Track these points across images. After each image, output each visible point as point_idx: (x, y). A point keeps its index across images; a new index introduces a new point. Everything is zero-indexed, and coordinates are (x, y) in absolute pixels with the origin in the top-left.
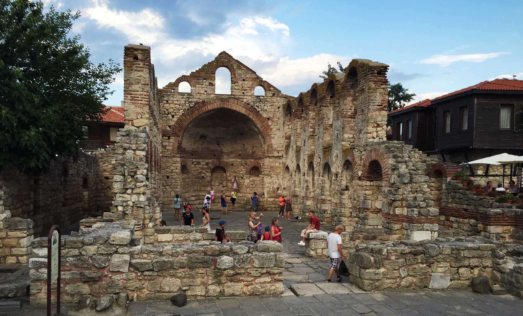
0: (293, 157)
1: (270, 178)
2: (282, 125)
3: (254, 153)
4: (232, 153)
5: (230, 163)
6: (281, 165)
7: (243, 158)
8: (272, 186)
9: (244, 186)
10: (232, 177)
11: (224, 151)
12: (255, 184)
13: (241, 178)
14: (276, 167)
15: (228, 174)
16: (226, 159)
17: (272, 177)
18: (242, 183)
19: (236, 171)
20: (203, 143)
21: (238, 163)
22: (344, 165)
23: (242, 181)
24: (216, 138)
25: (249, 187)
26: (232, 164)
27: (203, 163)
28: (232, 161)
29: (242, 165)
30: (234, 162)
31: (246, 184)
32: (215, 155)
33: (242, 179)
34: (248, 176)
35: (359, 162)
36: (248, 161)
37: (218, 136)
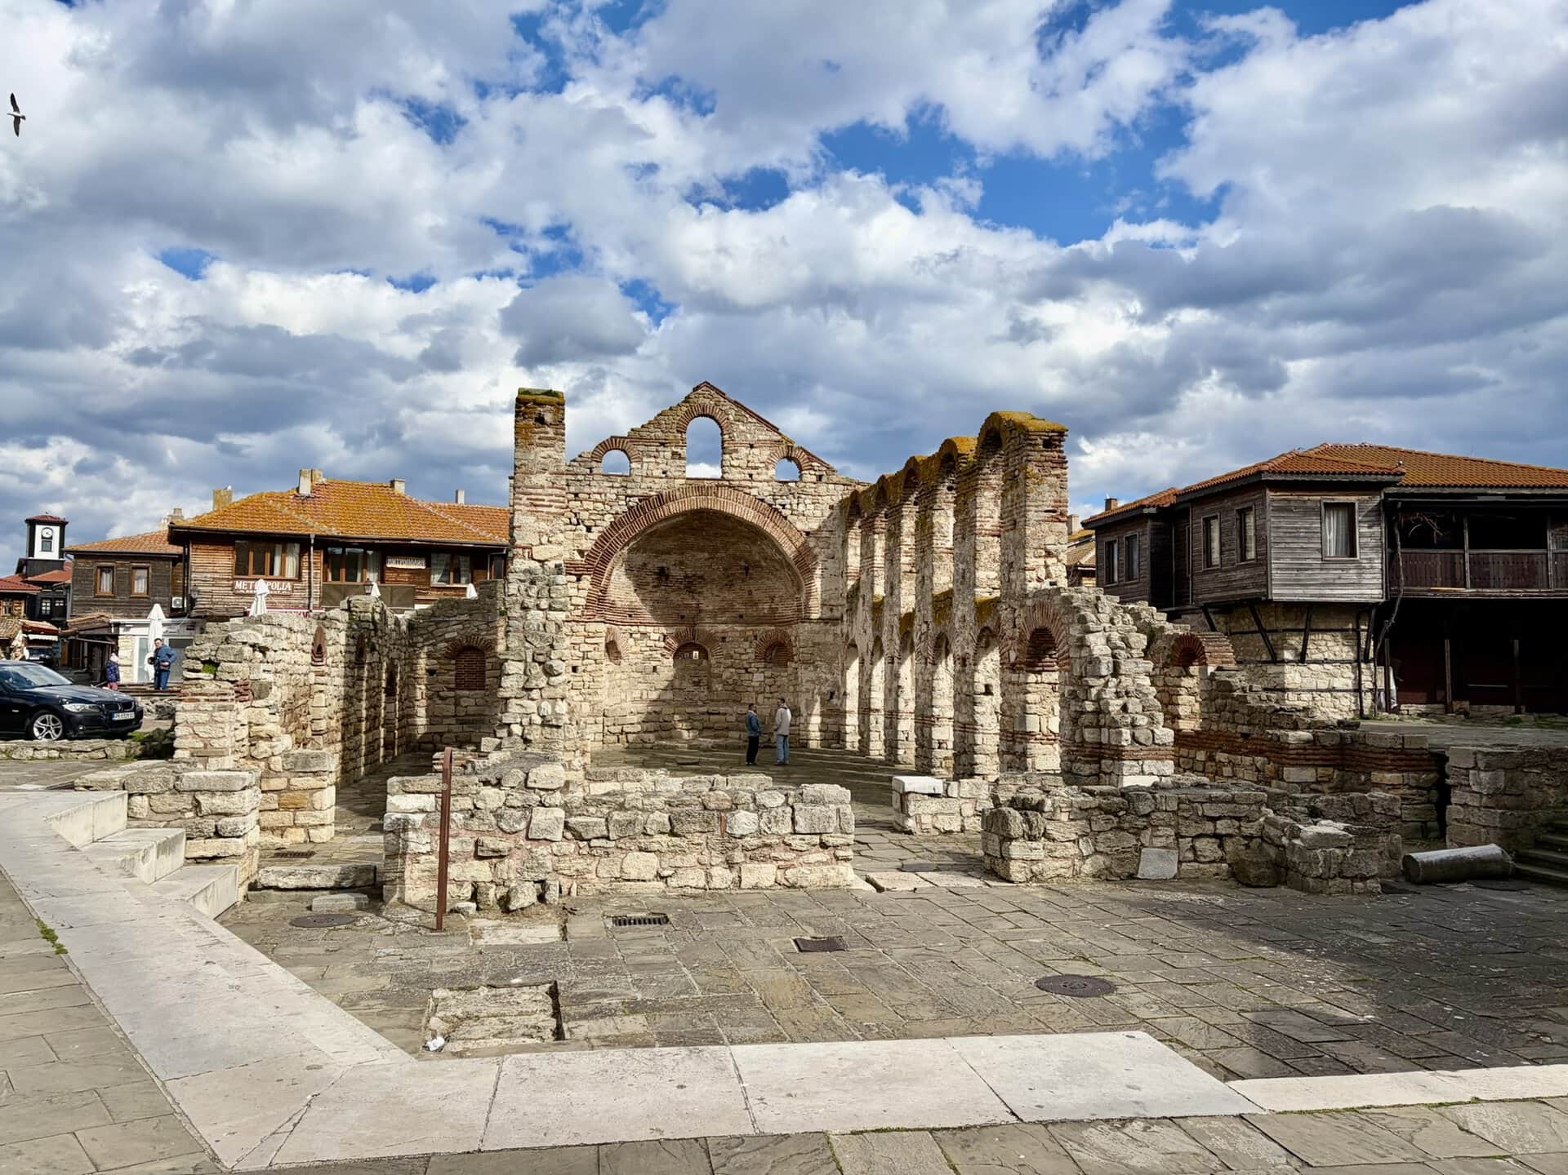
0: (865, 621)
1: (812, 668)
2: (839, 547)
3: (773, 611)
4: (723, 610)
5: (717, 635)
6: (839, 640)
7: (748, 624)
8: (817, 687)
9: (750, 690)
10: (722, 668)
11: (703, 607)
12: (778, 683)
13: (743, 671)
14: (825, 644)
15: (713, 661)
16: (708, 627)
17: (816, 667)
18: (746, 684)
19: (732, 653)
20: (654, 590)
21: (738, 634)
22: (980, 638)
23: (745, 677)
24: (686, 577)
25: (764, 693)
26: (724, 639)
27: (656, 636)
29: (746, 640)
30: (726, 632)
31: (757, 685)
32: (683, 617)
33: (747, 672)
34: (761, 664)
35: (1009, 633)
36: (761, 628)
37: (689, 572)
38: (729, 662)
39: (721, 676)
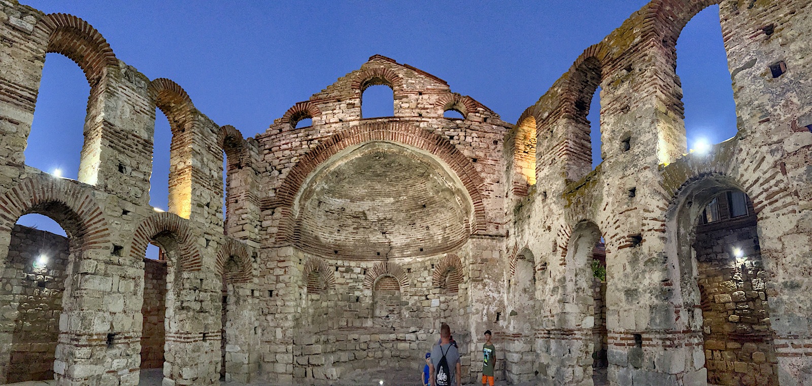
1: (480, 286)
3: (446, 240)
4: (408, 246)
5: (404, 267)
7: (426, 254)
8: (486, 307)
9: (430, 315)
10: (408, 297)
11: (393, 244)
12: (451, 307)
13: (424, 298)
14: (492, 260)
15: (402, 290)
16: (398, 261)
17: (485, 285)
18: (426, 309)
19: (415, 282)
20: (355, 231)
21: (419, 265)
23: (426, 303)
24: (379, 220)
25: (439, 317)
26: (409, 270)
27: (358, 270)
28: (409, 264)
29: (426, 269)
30: (412, 264)
31: (433, 310)
32: (378, 254)
33: (428, 299)
34: (437, 291)
36: (436, 257)
37: (381, 216)
38: (413, 290)
39: (407, 304)
